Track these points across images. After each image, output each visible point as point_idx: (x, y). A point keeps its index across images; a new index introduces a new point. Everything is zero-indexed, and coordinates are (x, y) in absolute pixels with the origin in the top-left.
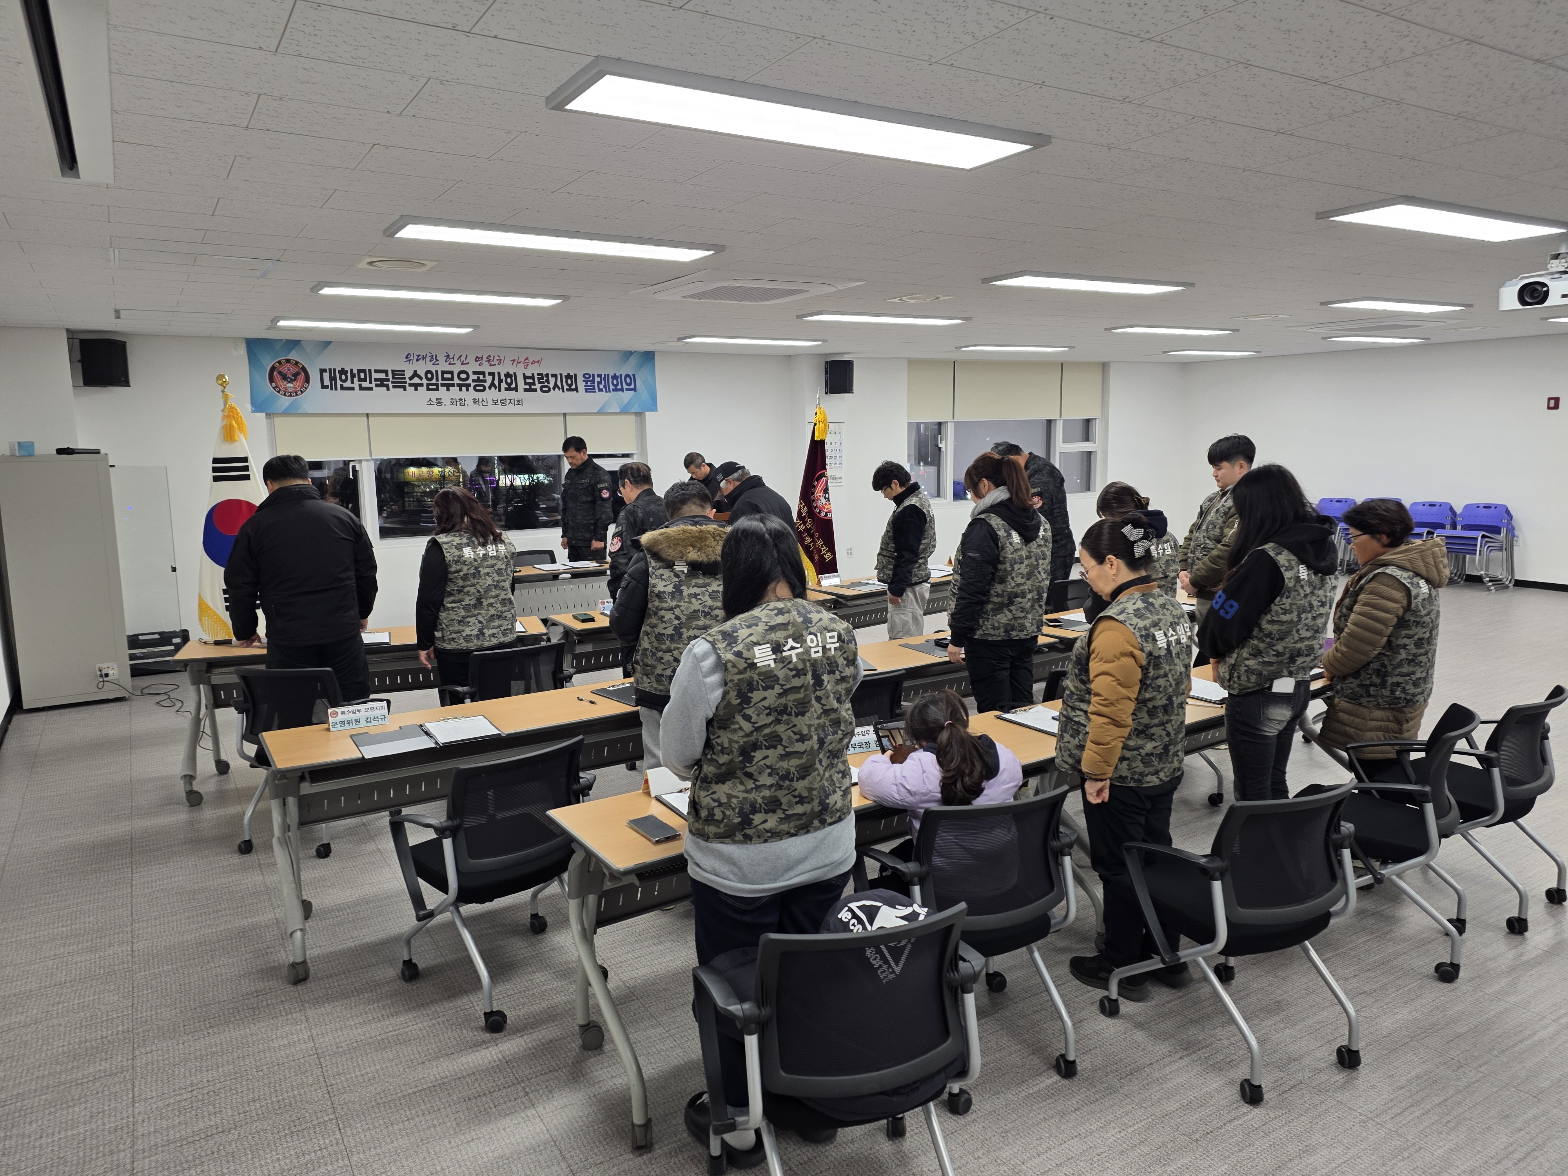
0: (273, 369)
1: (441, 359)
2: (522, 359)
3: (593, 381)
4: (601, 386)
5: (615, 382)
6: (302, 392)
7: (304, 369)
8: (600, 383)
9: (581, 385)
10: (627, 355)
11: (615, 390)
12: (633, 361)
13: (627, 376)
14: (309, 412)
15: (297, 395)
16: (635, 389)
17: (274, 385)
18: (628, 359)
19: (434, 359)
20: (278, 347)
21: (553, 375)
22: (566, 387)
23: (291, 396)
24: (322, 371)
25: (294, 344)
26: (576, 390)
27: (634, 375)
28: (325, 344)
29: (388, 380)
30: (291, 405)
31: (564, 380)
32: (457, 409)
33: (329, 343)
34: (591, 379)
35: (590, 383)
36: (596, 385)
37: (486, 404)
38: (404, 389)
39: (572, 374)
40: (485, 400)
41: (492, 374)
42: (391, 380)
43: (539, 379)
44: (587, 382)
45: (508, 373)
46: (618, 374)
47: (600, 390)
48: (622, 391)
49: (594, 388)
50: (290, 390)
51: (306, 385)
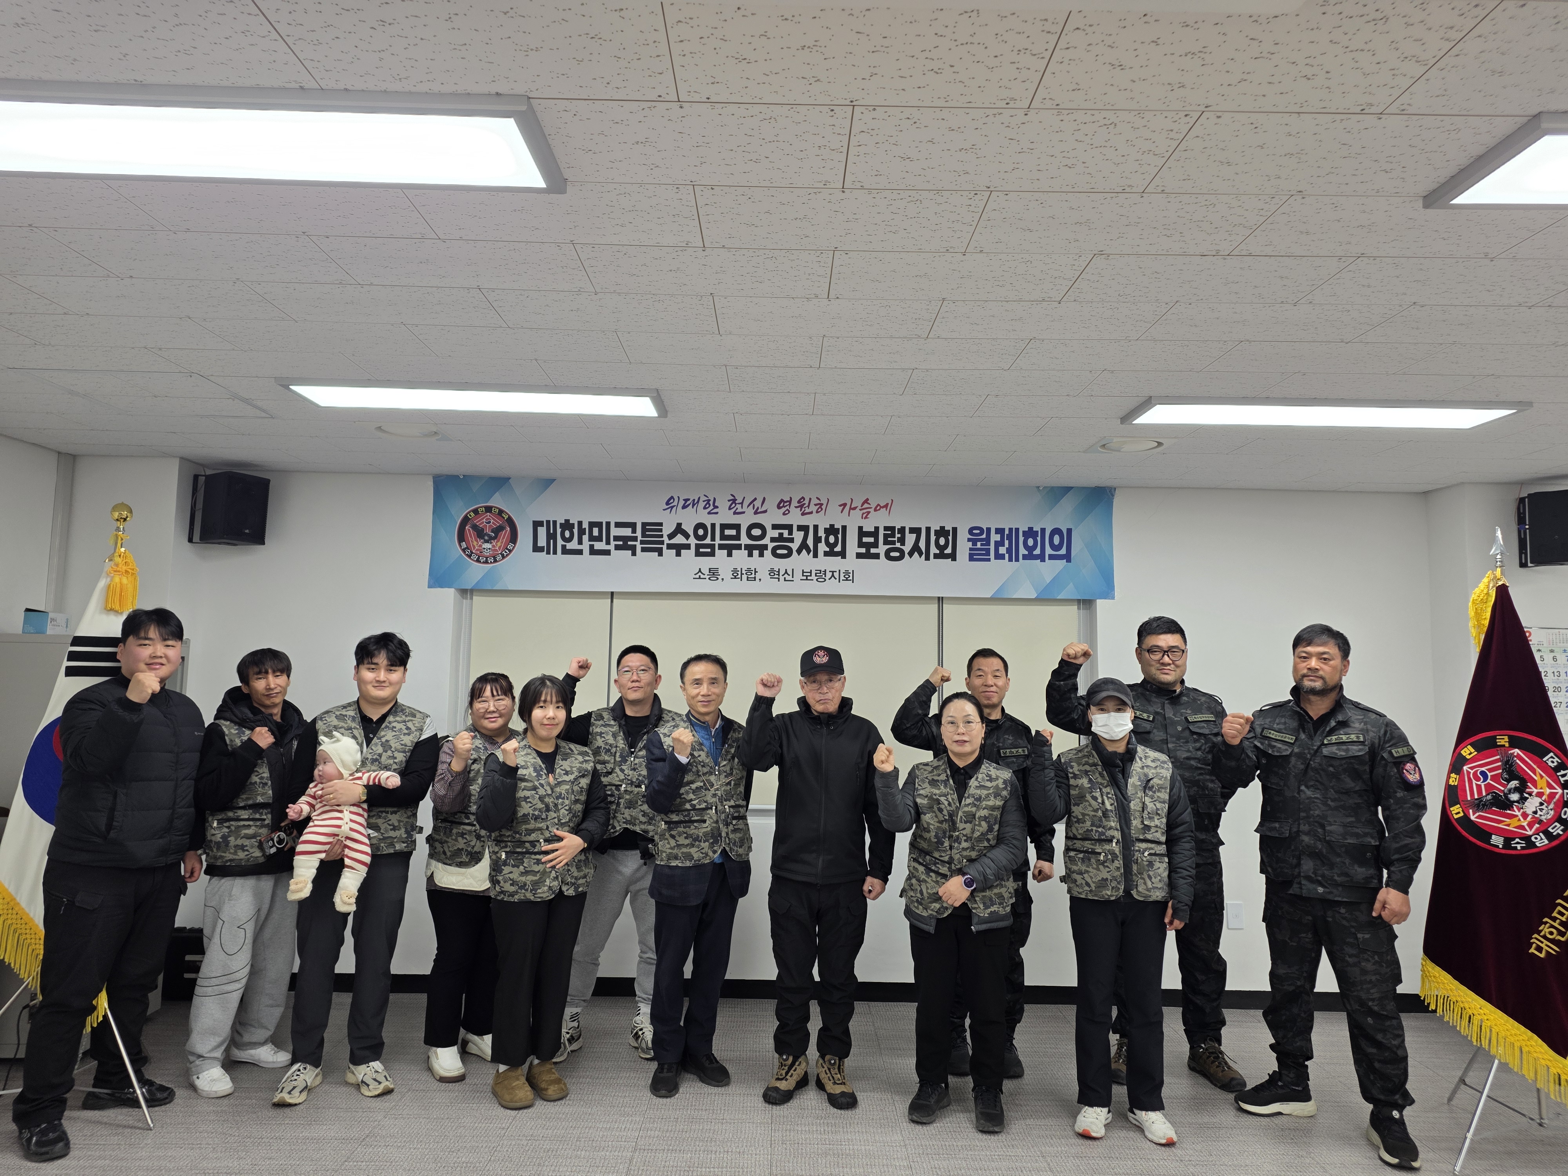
0: (466, 520)
1: (723, 504)
2: (857, 503)
3: (986, 541)
4: (1003, 550)
5: (1031, 542)
7: (511, 522)
8: (999, 544)
9: (964, 547)
10: (1060, 492)
11: (1029, 557)
12: (1068, 504)
13: (1057, 531)
14: (511, 587)
16: (1067, 557)
17: (464, 545)
18: (1057, 500)
19: (711, 506)
20: (474, 487)
21: (912, 530)
22: (934, 550)
23: (486, 562)
24: (537, 524)
25: (499, 483)
26: (953, 557)
27: (1069, 531)
28: (543, 482)
29: (635, 539)
30: (485, 576)
31: (933, 538)
32: (743, 586)
33: (552, 481)
34: (984, 536)
35: (982, 545)
36: (992, 547)
37: (790, 578)
38: (660, 553)
39: (948, 527)
40: (790, 572)
41: (804, 528)
42: (640, 538)
43: (886, 536)
44: (974, 542)
45: (832, 526)
46: (1036, 528)
47: (1000, 557)
48: (1043, 560)
49: (988, 554)
50: (487, 553)
51: (510, 547)
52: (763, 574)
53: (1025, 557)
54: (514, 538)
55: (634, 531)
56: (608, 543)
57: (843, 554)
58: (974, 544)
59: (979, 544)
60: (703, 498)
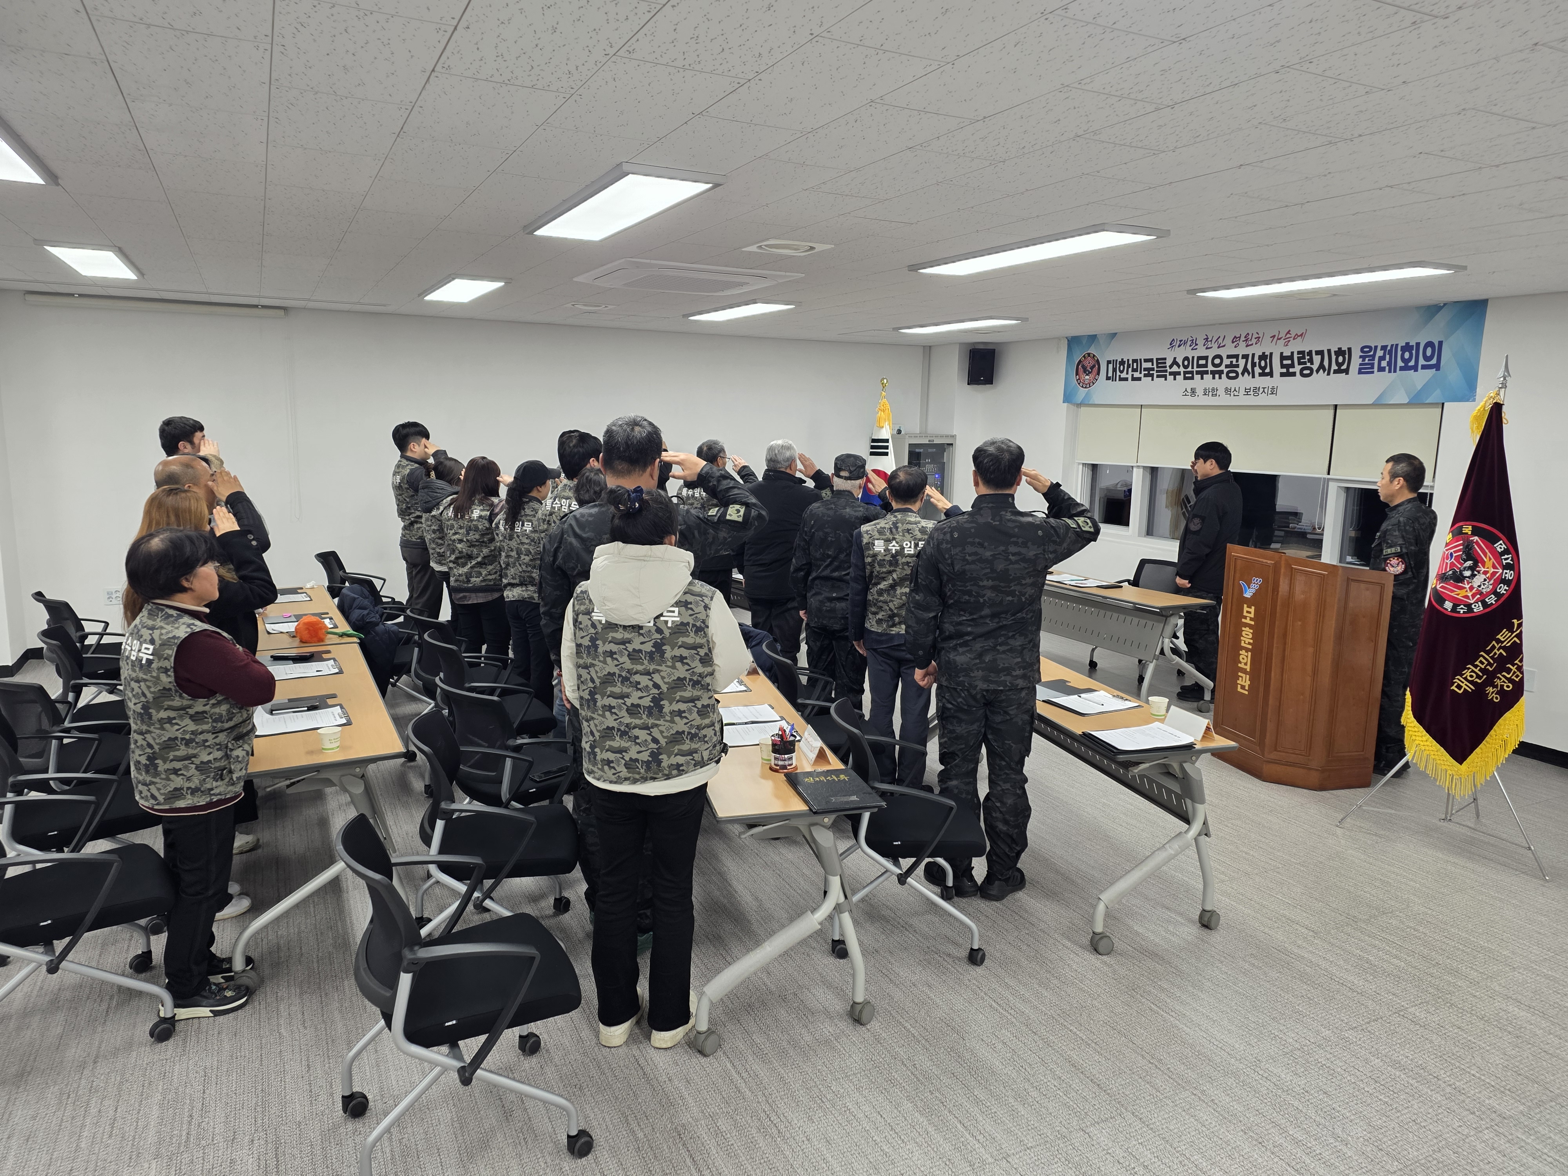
0: (1079, 363)
1: (1201, 342)
2: (1282, 335)
3: (1374, 356)
4: (1384, 364)
5: (1407, 355)
6: (1094, 383)
7: (1097, 362)
8: (1382, 358)
9: (1355, 363)
10: (1432, 310)
11: (1405, 368)
12: (1441, 319)
13: (1430, 344)
14: (1097, 402)
15: (1090, 387)
16: (1437, 367)
17: (1078, 377)
18: (1432, 316)
19: (1194, 344)
20: (1083, 343)
21: (1318, 353)
22: (1334, 367)
23: (1087, 387)
24: (1108, 363)
25: (1091, 339)
26: (1346, 371)
27: (1441, 343)
28: (1111, 336)
29: (1153, 369)
30: (1084, 395)
31: (1334, 357)
32: (1210, 400)
33: (1115, 334)
34: (1372, 353)
35: (1369, 360)
36: (1377, 362)
37: (1236, 393)
38: (1165, 377)
39: (1346, 348)
40: (1237, 390)
41: (1245, 357)
42: (1156, 369)
43: (1299, 358)
44: (1363, 358)
45: (1265, 353)
46: (1413, 343)
47: (1381, 369)
48: (1416, 370)
49: (1373, 368)
50: (1087, 382)
51: (1097, 377)
52: (1221, 392)
53: (1402, 369)
54: (1098, 372)
55: (1153, 365)
56: (1141, 373)
57: (1271, 374)
58: (1364, 360)
59: (1367, 359)
60: (1190, 339)
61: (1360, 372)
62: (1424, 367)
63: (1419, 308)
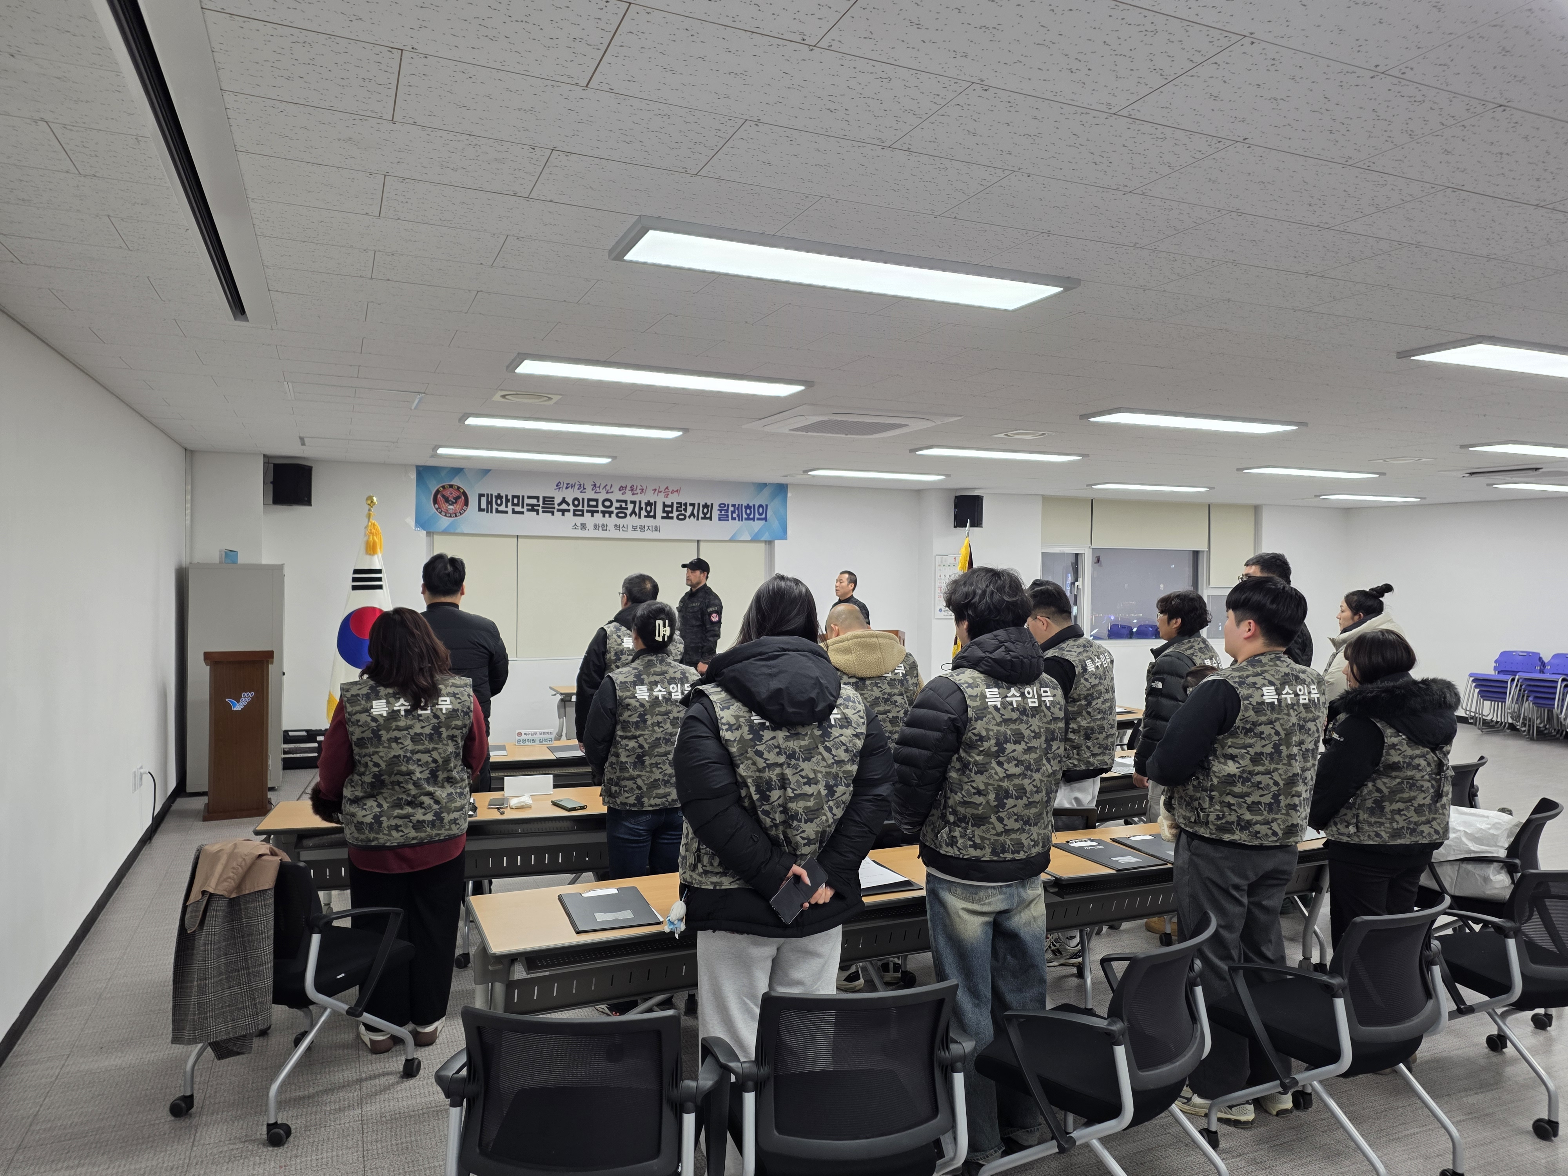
0: (438, 492)
1: (589, 487)
2: (662, 489)
3: (727, 511)
4: (735, 515)
5: (748, 511)
6: (461, 514)
7: (465, 494)
8: (733, 512)
9: (716, 513)
10: (762, 486)
11: (748, 519)
12: (766, 492)
13: (761, 506)
14: (465, 532)
15: (456, 516)
16: (765, 519)
17: (437, 506)
18: (761, 490)
19: (581, 487)
20: (443, 474)
21: (691, 505)
22: (701, 515)
23: (451, 517)
24: (481, 496)
25: (457, 471)
26: (710, 518)
27: (766, 506)
28: (485, 471)
29: (539, 506)
30: (451, 525)
31: (701, 508)
32: (600, 533)
33: (490, 470)
34: (725, 508)
35: (725, 513)
36: (730, 514)
37: (626, 530)
38: (553, 513)
39: (709, 503)
40: (626, 526)
41: (634, 502)
42: (541, 505)
43: (677, 507)
44: (721, 511)
45: (649, 501)
46: (751, 504)
47: (733, 519)
48: (754, 521)
49: (728, 517)
50: (450, 511)
51: (465, 508)
52: (611, 527)
53: (746, 519)
54: (466, 503)
55: (538, 501)
56: (523, 507)
57: (654, 517)
58: (721, 512)
59: (723, 512)
60: (577, 484)
61: (720, 520)
62: (758, 519)
63: (754, 484)
